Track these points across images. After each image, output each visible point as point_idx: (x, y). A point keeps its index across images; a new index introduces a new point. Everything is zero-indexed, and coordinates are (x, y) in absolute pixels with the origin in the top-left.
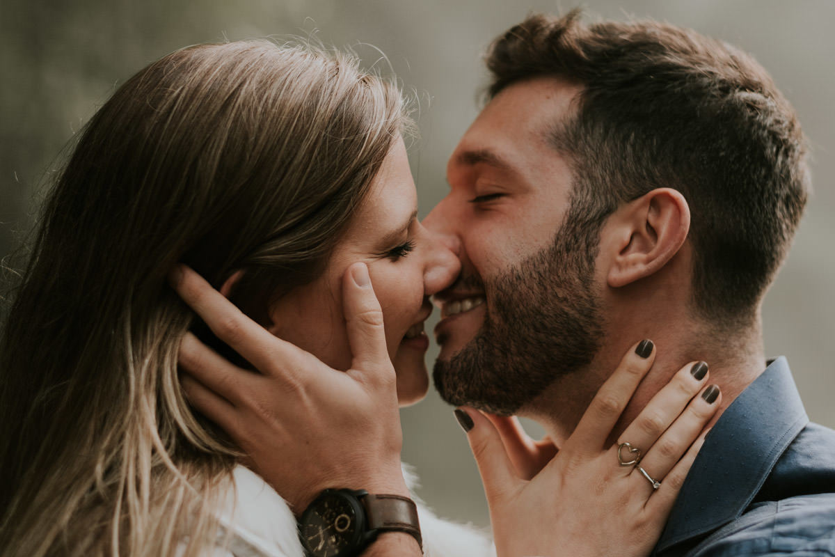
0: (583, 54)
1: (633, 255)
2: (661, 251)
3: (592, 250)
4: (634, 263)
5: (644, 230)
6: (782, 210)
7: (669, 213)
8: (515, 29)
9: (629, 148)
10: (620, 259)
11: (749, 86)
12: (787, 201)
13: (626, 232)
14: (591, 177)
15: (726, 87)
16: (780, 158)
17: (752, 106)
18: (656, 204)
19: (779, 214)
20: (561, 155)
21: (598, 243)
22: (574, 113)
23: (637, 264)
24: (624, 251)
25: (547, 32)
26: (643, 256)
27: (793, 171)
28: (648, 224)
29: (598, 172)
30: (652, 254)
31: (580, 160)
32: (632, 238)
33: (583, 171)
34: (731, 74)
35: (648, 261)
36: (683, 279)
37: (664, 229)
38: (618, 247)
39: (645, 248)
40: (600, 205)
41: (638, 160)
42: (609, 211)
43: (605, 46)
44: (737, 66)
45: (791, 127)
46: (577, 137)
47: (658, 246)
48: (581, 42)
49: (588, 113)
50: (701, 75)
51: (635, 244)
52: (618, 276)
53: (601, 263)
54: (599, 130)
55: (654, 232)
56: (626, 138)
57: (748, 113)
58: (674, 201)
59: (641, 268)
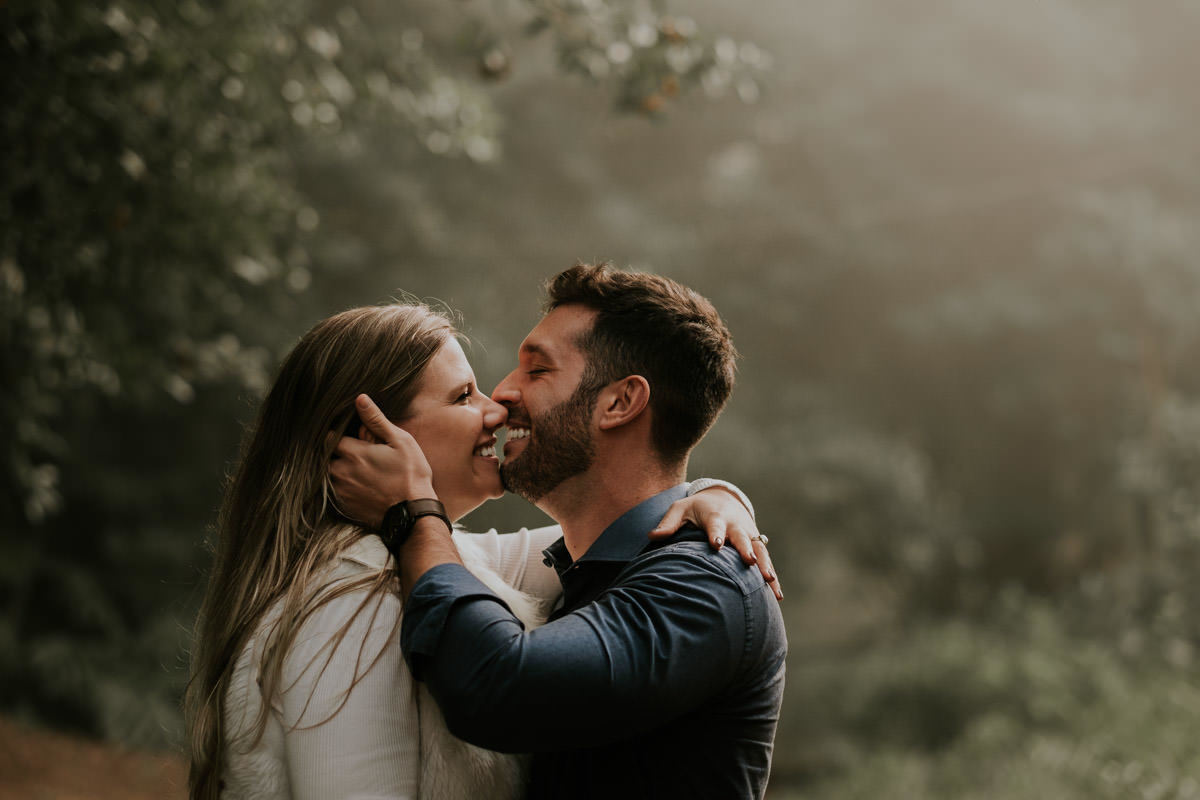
0: (601, 292)
1: (614, 412)
2: (630, 412)
3: (592, 406)
4: (615, 417)
5: (623, 399)
6: (709, 393)
7: (638, 389)
8: (564, 274)
9: (619, 350)
10: (607, 413)
11: (696, 319)
12: (714, 387)
13: (613, 399)
14: (597, 366)
15: (682, 318)
16: (710, 363)
17: (695, 330)
18: (631, 383)
19: (706, 395)
20: (580, 352)
21: (596, 402)
22: (591, 328)
23: (617, 417)
24: (611, 408)
25: (582, 277)
26: (621, 413)
27: (718, 370)
28: (626, 395)
29: (600, 363)
30: (626, 412)
31: (591, 354)
32: (616, 402)
33: (592, 361)
34: (687, 310)
35: (623, 416)
36: (646, 428)
37: (634, 400)
38: (607, 407)
39: (623, 408)
40: (599, 381)
41: (624, 358)
42: (604, 385)
43: (615, 288)
44: (692, 305)
45: (720, 346)
46: (591, 341)
47: (629, 409)
48: (602, 285)
49: (600, 327)
50: (666, 311)
51: (618, 406)
52: (605, 423)
53: (596, 414)
54: (604, 338)
55: (628, 399)
56: (619, 345)
57: (692, 335)
58: (641, 383)
59: (619, 420)
